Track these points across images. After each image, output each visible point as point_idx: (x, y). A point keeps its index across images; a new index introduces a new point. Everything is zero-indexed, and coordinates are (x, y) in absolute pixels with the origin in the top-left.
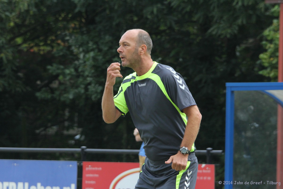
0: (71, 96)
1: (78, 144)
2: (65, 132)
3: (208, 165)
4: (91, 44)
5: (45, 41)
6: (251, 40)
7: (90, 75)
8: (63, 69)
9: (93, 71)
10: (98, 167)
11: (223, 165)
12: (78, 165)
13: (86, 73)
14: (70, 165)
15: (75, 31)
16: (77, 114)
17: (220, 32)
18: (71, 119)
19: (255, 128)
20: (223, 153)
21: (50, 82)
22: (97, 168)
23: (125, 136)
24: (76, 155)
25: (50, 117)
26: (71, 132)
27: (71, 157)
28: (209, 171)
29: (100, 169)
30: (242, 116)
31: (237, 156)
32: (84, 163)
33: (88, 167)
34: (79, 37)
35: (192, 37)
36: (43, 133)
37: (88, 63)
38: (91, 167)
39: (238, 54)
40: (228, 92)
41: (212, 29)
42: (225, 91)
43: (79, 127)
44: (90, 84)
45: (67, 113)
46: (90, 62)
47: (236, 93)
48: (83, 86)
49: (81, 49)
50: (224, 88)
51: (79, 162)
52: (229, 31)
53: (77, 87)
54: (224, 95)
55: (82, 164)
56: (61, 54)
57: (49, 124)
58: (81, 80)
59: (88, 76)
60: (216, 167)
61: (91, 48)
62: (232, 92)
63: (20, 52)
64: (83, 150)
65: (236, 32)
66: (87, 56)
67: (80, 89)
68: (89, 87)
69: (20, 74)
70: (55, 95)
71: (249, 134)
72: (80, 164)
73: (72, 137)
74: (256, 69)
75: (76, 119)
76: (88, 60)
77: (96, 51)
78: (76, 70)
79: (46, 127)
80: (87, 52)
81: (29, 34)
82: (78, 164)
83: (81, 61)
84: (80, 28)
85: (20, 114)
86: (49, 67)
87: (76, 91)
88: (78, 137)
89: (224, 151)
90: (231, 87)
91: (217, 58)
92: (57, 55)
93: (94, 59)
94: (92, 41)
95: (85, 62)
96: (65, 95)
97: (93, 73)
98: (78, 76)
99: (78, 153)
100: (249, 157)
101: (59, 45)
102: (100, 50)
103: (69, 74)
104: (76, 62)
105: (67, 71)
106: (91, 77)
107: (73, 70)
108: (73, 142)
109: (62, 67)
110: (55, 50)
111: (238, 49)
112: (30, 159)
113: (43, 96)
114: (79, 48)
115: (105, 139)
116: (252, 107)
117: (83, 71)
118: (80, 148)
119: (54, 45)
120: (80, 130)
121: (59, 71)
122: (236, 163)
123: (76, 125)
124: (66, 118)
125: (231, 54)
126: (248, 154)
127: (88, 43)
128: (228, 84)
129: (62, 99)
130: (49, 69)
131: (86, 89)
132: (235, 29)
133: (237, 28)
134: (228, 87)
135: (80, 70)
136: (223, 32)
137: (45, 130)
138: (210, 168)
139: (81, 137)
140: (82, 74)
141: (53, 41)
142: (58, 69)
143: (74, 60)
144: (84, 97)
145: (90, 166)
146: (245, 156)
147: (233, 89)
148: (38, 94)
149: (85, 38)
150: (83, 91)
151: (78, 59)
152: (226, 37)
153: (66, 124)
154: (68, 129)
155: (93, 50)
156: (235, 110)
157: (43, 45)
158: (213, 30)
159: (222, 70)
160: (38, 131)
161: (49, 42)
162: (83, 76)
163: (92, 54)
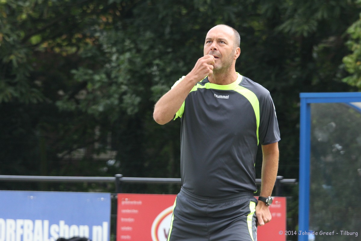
0: (101, 108)
1: (111, 171)
2: (95, 156)
3: (277, 198)
4: (127, 43)
5: (69, 40)
6: (332, 39)
7: (125, 82)
8: (92, 75)
9: (129, 77)
10: (137, 200)
11: (296, 198)
12: (113, 198)
13: (121, 80)
14: (102, 197)
15: (107, 27)
16: (110, 133)
17: (294, 29)
18: (102, 139)
19: (338, 151)
20: (296, 183)
21: (76, 92)
22: (136, 202)
23: (172, 161)
24: (110, 186)
25: (76, 137)
26: (103, 156)
27: (102, 187)
28: (279, 206)
29: (140, 203)
30: (321, 136)
31: (314, 186)
32: (119, 196)
33: (124, 200)
34: (113, 34)
35: (257, 34)
36: (67, 157)
37: (122, 67)
38: (128, 200)
39: (315, 55)
40: (303, 105)
41: (284, 25)
42: (298, 104)
43: (113, 149)
44: (125, 93)
45: (97, 132)
46: (125, 66)
47: (312, 107)
48: (116, 96)
49: (114, 49)
50: (298, 100)
51: (113, 194)
52: (306, 27)
53: (109, 97)
54: (298, 109)
55: (116, 196)
56: (89, 55)
57: (75, 146)
58: (114, 88)
59: (122, 83)
60: (288, 200)
61: (127, 48)
62: (308, 105)
63: (37, 53)
64: (118, 178)
65: (314, 28)
66: (122, 57)
67: (112, 99)
68: (125, 97)
69: (38, 83)
70: (80, 106)
71: (330, 158)
72: (114, 197)
73: (104, 162)
74: (339, 75)
75: (109, 140)
76: (123, 62)
77: (134, 51)
78: (108, 75)
79: (71, 150)
80: (121, 52)
81: (48, 31)
82: (111, 197)
83: (114, 64)
84: (114, 22)
85: (38, 133)
86: (74, 71)
87: (108, 102)
88: (111, 162)
89: (298, 181)
90: (307, 98)
91: (288, 61)
92: (84, 56)
93: (130, 61)
94: (129, 38)
95: (119, 65)
96: (94, 107)
97: (129, 80)
98: (110, 84)
99: (112, 183)
100: (329, 187)
101: (87, 44)
102: (139, 51)
103: (99, 81)
104: (108, 66)
105: (97, 77)
106: (126, 85)
107: (104, 76)
108: (105, 169)
109: (90, 72)
110: (81, 51)
111: (315, 49)
112: (50, 190)
113: (65, 106)
114: (112, 47)
115: (146, 165)
116: (333, 124)
117: (117, 77)
118: (114, 176)
119: (81, 45)
120: (114, 153)
121: (87, 77)
122: (314, 195)
123: (109, 147)
124: (96, 138)
125: (307, 56)
126: (328, 184)
127: (123, 41)
128: (303, 95)
129: (90, 111)
130: (74, 75)
131: (121, 100)
132: (314, 25)
133: (316, 24)
134: (304, 98)
135: (113, 75)
136: (298, 29)
137: (69, 153)
138: (280, 202)
139: (115, 163)
140: (115, 80)
141: (79, 40)
142: (86, 74)
143: (105, 62)
144: (117, 109)
145: (126, 199)
146: (324, 186)
147: (309, 101)
148: (59, 104)
149: (120, 34)
150: (116, 102)
151: (110, 61)
152: (302, 35)
153: (97, 145)
154: (98, 152)
155: (129, 50)
156: (312, 128)
157: (67, 45)
158: (286, 27)
159: (294, 77)
160: (60, 155)
161: (74, 41)
162: (116, 83)
163: (128, 55)
